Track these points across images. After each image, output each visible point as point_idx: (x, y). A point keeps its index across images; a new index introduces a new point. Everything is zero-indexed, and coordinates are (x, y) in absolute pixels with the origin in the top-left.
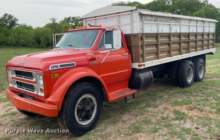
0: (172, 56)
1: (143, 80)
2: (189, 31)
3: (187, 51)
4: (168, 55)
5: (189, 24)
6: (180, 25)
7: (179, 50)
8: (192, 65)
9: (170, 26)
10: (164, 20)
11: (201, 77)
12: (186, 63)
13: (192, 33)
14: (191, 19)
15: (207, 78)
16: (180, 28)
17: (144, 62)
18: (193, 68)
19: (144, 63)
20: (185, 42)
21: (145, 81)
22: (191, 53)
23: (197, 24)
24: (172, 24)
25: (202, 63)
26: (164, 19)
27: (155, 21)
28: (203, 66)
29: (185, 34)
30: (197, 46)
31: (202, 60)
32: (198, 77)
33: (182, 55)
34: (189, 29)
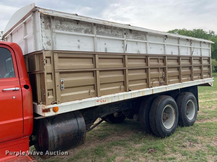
0: (130, 91)
1: (56, 138)
2: (165, 52)
3: (162, 81)
4: (122, 90)
5: (164, 42)
6: (146, 43)
7: (147, 80)
8: (173, 102)
9: (123, 44)
10: (110, 33)
11: (190, 118)
12: (161, 100)
13: (169, 56)
14: (166, 36)
15: (202, 118)
16: (146, 48)
17: (56, 103)
18: (174, 107)
19: (55, 105)
20: (158, 68)
21: (61, 139)
22: (169, 85)
23: (179, 43)
24: (127, 39)
25: (192, 99)
26: (110, 31)
27: (86, 32)
28: (194, 102)
29: (157, 57)
30: (180, 74)
31: (191, 95)
32: (186, 120)
33: (152, 88)
34: (165, 50)
